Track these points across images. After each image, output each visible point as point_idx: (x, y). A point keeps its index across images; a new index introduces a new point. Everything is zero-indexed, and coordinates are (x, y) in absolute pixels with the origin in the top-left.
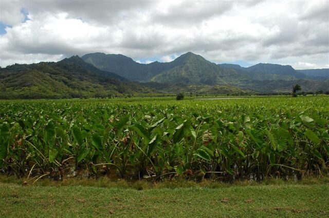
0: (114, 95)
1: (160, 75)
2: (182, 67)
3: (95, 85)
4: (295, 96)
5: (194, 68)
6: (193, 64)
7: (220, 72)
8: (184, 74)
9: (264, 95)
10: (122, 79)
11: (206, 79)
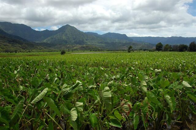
0: (19, 51)
1: (49, 38)
2: (63, 34)
4: (129, 52)
5: (71, 34)
6: (70, 32)
7: (86, 37)
8: (64, 38)
9: (112, 51)
10: (24, 40)
11: (78, 41)
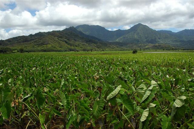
0: (94, 49)
1: (121, 37)
2: (135, 33)
3: (83, 43)
5: (142, 33)
6: (142, 31)
7: (159, 36)
8: (136, 36)
10: (99, 40)
11: (150, 40)
